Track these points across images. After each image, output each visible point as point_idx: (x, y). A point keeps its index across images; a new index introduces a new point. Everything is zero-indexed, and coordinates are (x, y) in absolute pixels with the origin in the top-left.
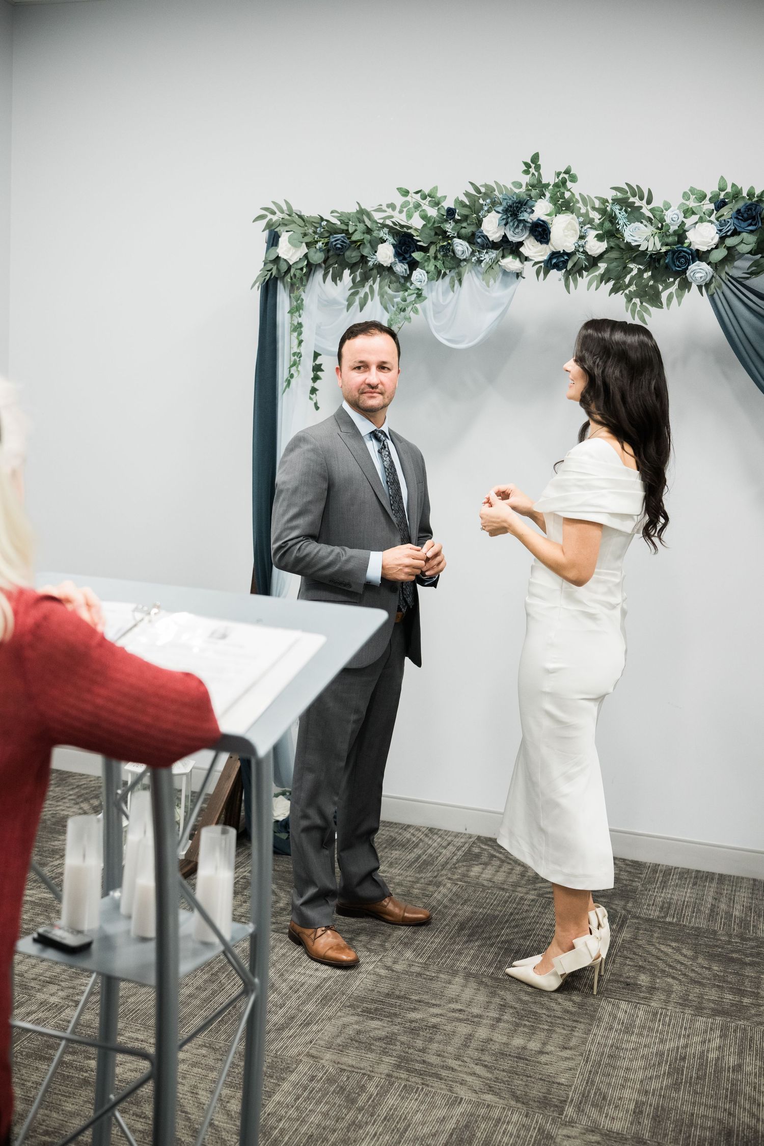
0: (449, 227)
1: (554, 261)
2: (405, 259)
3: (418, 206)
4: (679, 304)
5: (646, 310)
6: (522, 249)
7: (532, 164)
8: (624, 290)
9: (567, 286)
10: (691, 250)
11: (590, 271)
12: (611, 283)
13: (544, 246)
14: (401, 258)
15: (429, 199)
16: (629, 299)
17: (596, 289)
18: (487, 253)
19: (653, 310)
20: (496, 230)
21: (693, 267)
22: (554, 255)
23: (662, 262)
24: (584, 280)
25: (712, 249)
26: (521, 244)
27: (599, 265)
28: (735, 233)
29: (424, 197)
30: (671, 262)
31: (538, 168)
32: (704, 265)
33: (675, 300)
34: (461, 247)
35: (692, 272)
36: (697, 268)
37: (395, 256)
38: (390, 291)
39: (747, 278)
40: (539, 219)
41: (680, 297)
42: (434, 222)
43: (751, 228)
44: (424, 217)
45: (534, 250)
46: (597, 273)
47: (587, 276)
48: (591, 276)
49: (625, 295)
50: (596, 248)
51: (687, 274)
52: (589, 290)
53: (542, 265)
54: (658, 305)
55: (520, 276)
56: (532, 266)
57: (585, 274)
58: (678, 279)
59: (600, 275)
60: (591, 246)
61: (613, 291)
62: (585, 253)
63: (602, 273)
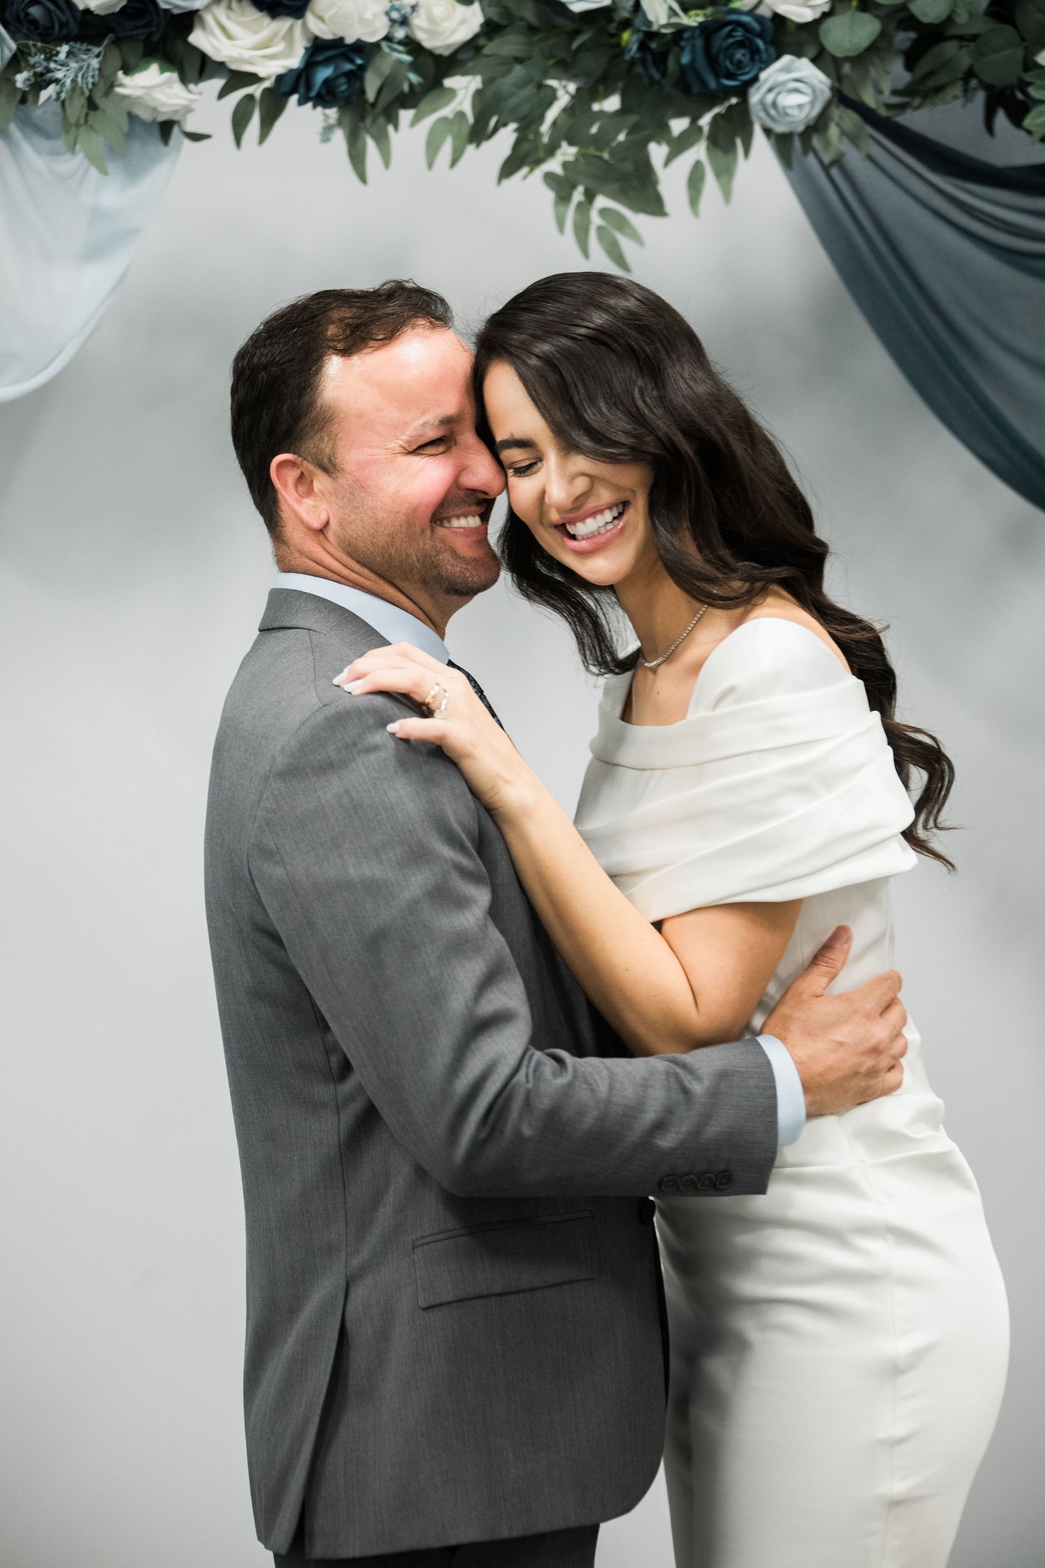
1: (324, 73)
4: (727, 194)
5: (622, 224)
6: (197, 38)
8: (538, 162)
9: (357, 159)
10: (760, 19)
11: (424, 104)
12: (506, 138)
13: (284, 24)
16: (561, 187)
17: (454, 162)
18: (69, 54)
19: (640, 221)
21: (772, 74)
22: (320, 50)
23: (671, 64)
24: (410, 132)
25: (825, 15)
26: (189, 20)
27: (449, 82)
30: (701, 63)
32: (805, 68)
33: (710, 182)
35: (770, 90)
36: (785, 76)
39: (901, 107)
41: (725, 173)
45: (243, 39)
46: (447, 111)
47: (413, 122)
48: (428, 122)
49: (550, 178)
50: (448, 25)
51: (755, 97)
52: (430, 165)
53: (256, 90)
54: (655, 206)
55: (176, 130)
56: (223, 93)
57: (405, 115)
58: (705, 121)
59: (461, 115)
60: (431, 19)
61: (509, 168)
62: (412, 45)
63: (467, 108)
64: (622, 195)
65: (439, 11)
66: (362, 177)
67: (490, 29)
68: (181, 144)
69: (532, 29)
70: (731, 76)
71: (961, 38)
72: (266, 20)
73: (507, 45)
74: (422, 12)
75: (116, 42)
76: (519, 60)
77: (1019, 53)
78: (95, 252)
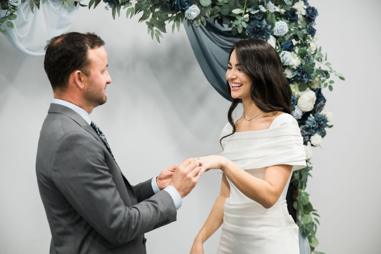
4: (178, 30)
5: (159, 33)
8: (146, 19)
9: (114, 14)
11: (126, 5)
12: (142, 13)
16: (151, 25)
17: (131, 17)
21: (191, 8)
23: (173, 3)
24: (123, 10)
27: (130, 1)
30: (179, 4)
32: (196, 7)
33: (176, 28)
35: (190, 11)
36: (193, 9)
41: (178, 26)
46: (130, 7)
47: (124, 8)
48: (127, 9)
49: (147, 22)
51: (187, 12)
52: (127, 17)
54: (164, 30)
55: (78, 3)
57: (122, 7)
58: (175, 15)
59: (133, 8)
61: (142, 19)
63: (134, 7)
64: (159, 27)
66: (114, 18)
68: (79, 7)
70: (184, 7)
71: (218, 6)
77: (228, 10)
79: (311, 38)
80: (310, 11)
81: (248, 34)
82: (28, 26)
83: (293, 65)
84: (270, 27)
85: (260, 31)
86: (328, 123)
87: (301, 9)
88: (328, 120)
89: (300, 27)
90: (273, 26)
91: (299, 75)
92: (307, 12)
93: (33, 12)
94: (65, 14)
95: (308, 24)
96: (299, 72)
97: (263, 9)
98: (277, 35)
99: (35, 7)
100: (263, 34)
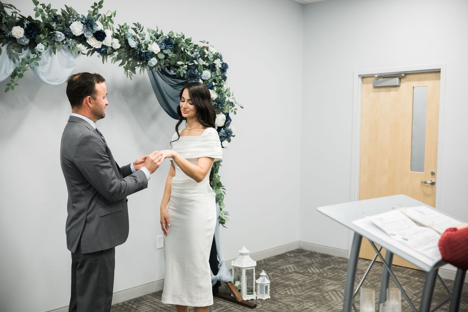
0: (54, 25)
1: (103, 49)
2: (31, 36)
3: (41, 11)
4: (144, 73)
5: (132, 74)
6: (87, 41)
7: (98, 4)
9: (103, 60)
10: (151, 52)
11: (111, 55)
12: (121, 61)
13: (99, 42)
14: (28, 36)
15: (46, 9)
16: (126, 69)
17: (114, 63)
18: (72, 40)
19: (133, 74)
20: (80, 31)
21: (152, 59)
22: (103, 46)
23: (141, 56)
24: (109, 58)
25: (158, 53)
26: (87, 38)
27: (114, 53)
28: (166, 49)
29: (44, 7)
30: (144, 56)
31: (100, 7)
32: (155, 59)
33: (142, 71)
34: (60, 36)
35: (151, 61)
37: (24, 35)
38: (14, 51)
40: (101, 30)
41: (144, 70)
42: (47, 20)
43: (170, 48)
44: (43, 18)
45: (94, 43)
47: (110, 57)
48: (112, 57)
49: (124, 67)
50: (117, 46)
51: (149, 62)
52: (112, 63)
53: (91, 49)
54: (135, 73)
55: (80, 52)
56: (87, 49)
57: (109, 56)
58: (141, 63)
59: (115, 57)
60: (115, 45)
61: (121, 65)
62: (112, 48)
63: (116, 56)
64: (131, 70)
65: (116, 44)
66: (103, 63)
67: (121, 48)
68: (81, 55)
69: (126, 48)
70: (148, 59)
71: (168, 59)
72: (97, 41)
73: (123, 50)
74: (114, 44)
75: (76, 40)
76: (124, 52)
77: (175, 62)
78: (68, 67)
79: (224, 82)
80: (224, 65)
81: (186, 77)
82: (48, 65)
83: (213, 98)
84: (200, 74)
85: (194, 76)
86: (232, 134)
87: (218, 63)
88: (233, 132)
89: (217, 75)
90: (202, 73)
91: (216, 104)
92: (222, 66)
93: (51, 57)
94: (72, 59)
95: (222, 73)
96: (216, 102)
97: (196, 63)
98: (204, 79)
99: (53, 53)
100: (196, 78)
